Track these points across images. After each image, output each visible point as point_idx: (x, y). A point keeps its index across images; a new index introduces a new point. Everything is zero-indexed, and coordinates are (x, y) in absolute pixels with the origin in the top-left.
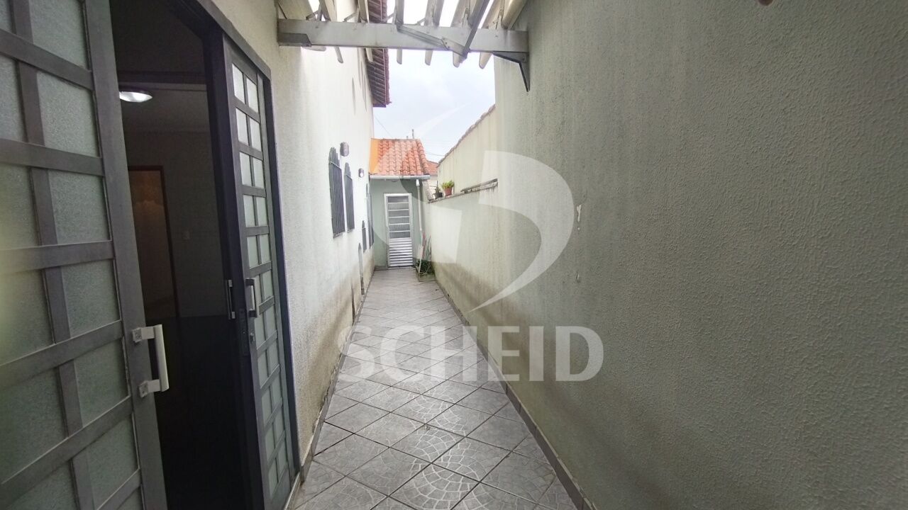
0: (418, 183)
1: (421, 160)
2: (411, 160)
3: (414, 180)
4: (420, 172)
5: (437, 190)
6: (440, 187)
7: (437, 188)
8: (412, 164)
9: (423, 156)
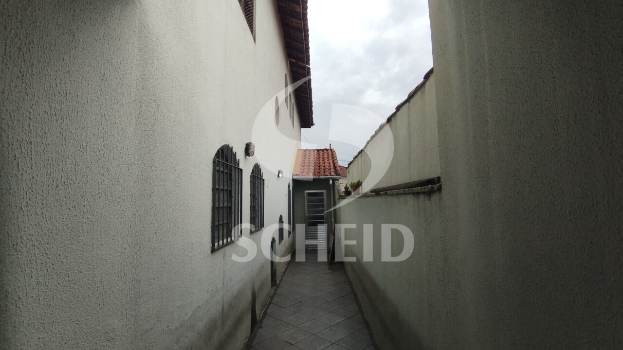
0: (331, 182)
1: (334, 164)
2: (326, 164)
3: (328, 180)
4: (333, 173)
5: (346, 188)
6: (349, 186)
7: (346, 186)
8: (327, 167)
9: (335, 161)
